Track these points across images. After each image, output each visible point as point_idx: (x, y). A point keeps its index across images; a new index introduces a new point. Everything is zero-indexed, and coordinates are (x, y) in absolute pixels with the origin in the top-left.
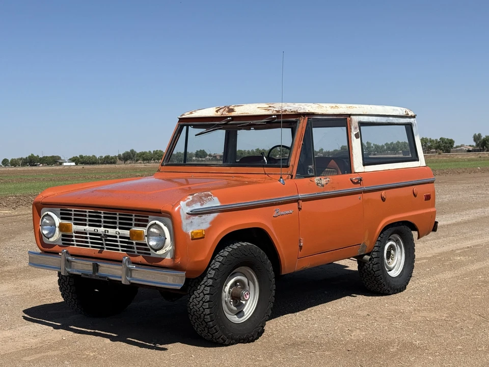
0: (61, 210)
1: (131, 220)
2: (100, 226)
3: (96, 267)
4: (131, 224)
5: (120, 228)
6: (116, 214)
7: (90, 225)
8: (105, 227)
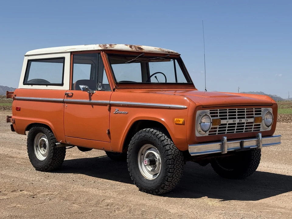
0: (210, 111)
1: (253, 111)
2: (235, 118)
3: (241, 144)
4: (253, 114)
5: (247, 117)
6: (244, 109)
7: (229, 118)
8: (238, 118)
